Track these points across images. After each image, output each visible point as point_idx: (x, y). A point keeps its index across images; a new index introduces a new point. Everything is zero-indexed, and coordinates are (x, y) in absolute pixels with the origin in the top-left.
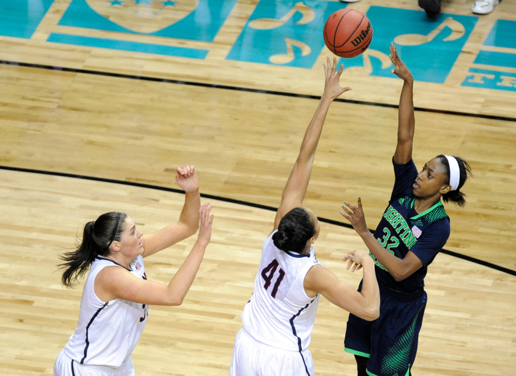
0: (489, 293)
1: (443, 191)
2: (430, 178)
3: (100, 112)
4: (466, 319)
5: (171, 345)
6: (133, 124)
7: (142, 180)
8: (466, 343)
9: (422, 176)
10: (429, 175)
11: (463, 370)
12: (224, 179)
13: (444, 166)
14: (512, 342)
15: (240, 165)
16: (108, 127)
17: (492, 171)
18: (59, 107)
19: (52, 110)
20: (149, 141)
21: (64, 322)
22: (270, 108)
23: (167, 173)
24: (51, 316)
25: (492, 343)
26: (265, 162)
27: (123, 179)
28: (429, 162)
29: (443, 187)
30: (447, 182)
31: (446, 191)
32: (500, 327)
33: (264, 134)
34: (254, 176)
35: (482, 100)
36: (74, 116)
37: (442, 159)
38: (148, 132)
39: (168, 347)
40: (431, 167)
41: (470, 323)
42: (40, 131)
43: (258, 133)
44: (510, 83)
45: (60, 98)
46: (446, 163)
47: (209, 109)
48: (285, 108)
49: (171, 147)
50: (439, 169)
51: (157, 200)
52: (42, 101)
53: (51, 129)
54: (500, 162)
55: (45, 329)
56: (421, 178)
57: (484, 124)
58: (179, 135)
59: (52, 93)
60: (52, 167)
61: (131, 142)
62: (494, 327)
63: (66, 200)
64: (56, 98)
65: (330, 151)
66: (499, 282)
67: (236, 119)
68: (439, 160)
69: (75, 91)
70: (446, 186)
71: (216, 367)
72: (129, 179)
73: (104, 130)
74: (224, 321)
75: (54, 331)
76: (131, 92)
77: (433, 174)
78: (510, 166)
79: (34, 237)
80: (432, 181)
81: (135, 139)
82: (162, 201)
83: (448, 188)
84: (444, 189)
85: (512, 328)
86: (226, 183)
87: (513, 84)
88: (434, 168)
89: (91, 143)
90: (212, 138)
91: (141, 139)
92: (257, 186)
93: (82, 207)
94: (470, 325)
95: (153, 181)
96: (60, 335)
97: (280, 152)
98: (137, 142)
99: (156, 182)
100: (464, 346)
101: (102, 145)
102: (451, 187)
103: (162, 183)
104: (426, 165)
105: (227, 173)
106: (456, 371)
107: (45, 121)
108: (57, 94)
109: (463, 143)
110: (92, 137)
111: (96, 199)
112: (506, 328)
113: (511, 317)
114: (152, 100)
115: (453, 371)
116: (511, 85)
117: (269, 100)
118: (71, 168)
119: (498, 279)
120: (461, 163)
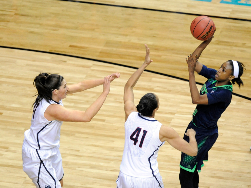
0: (235, 108)
1: (230, 78)
2: (224, 72)
3: (36, 17)
4: (223, 122)
5: (73, 135)
6: (53, 23)
7: (57, 51)
8: (222, 134)
9: (220, 71)
10: (224, 70)
11: (222, 148)
12: (100, 51)
13: (231, 66)
14: (246, 133)
15: (108, 43)
16: (41, 25)
17: (236, 46)
18: (16, 14)
19: (12, 16)
20: (61, 31)
21: (18, 123)
22: (123, 15)
23: (70, 48)
24: (12, 121)
25: (235, 133)
26: (120, 42)
27: (48, 51)
28: (224, 63)
29: (230, 77)
30: (232, 74)
31: (232, 78)
32: (240, 126)
33: (120, 28)
34: (115, 49)
35: (230, 10)
36: (23, 19)
37: (230, 62)
38: (61, 27)
39: (71, 136)
40: (224, 66)
41: (225, 124)
42: (6, 26)
43: (117, 27)
44: (245, 2)
45: (16, 10)
46: (232, 64)
47: (92, 15)
48: (130, 15)
49: (72, 34)
50: (228, 67)
51: (65, 62)
52: (7, 11)
53: (12, 25)
54: (240, 42)
55: (8, 127)
56: (219, 72)
57: (232, 22)
58: (76, 28)
59: (12, 7)
60: (12, 44)
61: (52, 32)
62: (237, 125)
63: (19, 61)
64: (14, 9)
65: (154, 37)
66: (239, 102)
67: (106, 20)
68: (229, 62)
69: (23, 6)
70: (232, 76)
71: (96, 146)
72: (51, 51)
73: (38, 26)
74: (100, 123)
75: (13, 128)
76: (52, 6)
77: (225, 70)
78: (245, 44)
79: (3, 80)
80: (225, 73)
81: (54, 30)
82: (68, 62)
83: (233, 77)
84: (231, 77)
85: (246, 126)
86: (101, 52)
87: (246, 2)
88: (226, 66)
89: (32, 32)
90: (93, 30)
91: (57, 30)
92: (116, 54)
93: (27, 65)
94: (225, 125)
95: (63, 52)
96: (17, 130)
97: (128, 37)
98: (55, 32)
99: (65, 52)
100: (222, 135)
101: (37, 34)
102: (234, 77)
103: (68, 53)
104: (222, 65)
105: (101, 48)
106: (218, 148)
107: (8, 22)
108: (14, 8)
109: (221, 32)
110: (33, 30)
111: (34, 61)
112: (243, 126)
113: (246, 120)
114: (63, 10)
115: (216, 148)
116: (245, 3)
117: (122, 10)
118: (22, 45)
119: (239, 101)
120: (240, 64)
